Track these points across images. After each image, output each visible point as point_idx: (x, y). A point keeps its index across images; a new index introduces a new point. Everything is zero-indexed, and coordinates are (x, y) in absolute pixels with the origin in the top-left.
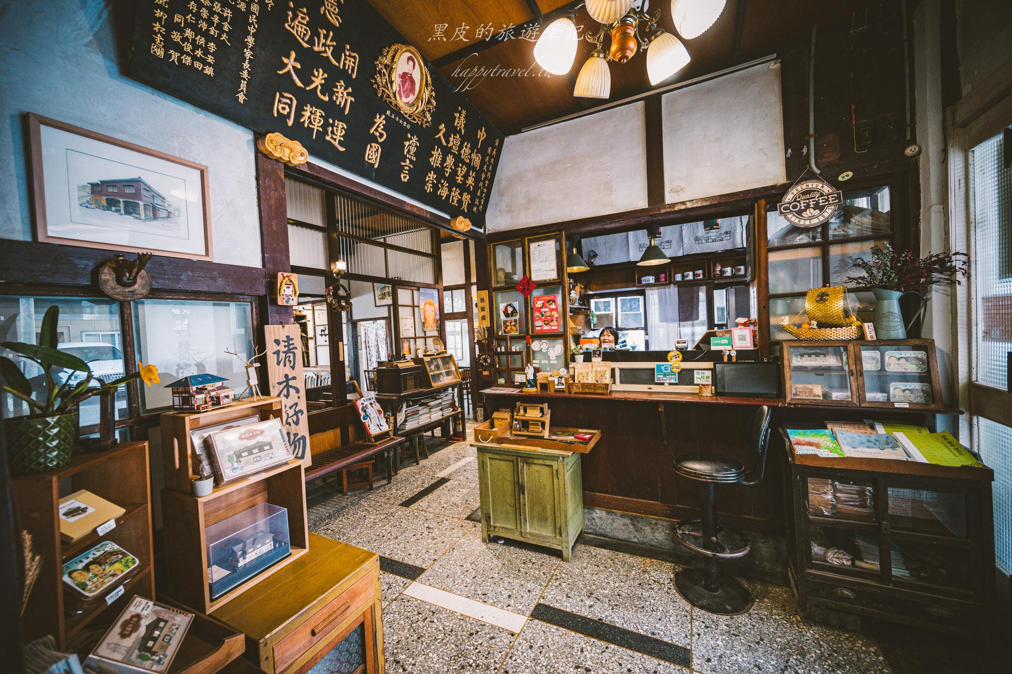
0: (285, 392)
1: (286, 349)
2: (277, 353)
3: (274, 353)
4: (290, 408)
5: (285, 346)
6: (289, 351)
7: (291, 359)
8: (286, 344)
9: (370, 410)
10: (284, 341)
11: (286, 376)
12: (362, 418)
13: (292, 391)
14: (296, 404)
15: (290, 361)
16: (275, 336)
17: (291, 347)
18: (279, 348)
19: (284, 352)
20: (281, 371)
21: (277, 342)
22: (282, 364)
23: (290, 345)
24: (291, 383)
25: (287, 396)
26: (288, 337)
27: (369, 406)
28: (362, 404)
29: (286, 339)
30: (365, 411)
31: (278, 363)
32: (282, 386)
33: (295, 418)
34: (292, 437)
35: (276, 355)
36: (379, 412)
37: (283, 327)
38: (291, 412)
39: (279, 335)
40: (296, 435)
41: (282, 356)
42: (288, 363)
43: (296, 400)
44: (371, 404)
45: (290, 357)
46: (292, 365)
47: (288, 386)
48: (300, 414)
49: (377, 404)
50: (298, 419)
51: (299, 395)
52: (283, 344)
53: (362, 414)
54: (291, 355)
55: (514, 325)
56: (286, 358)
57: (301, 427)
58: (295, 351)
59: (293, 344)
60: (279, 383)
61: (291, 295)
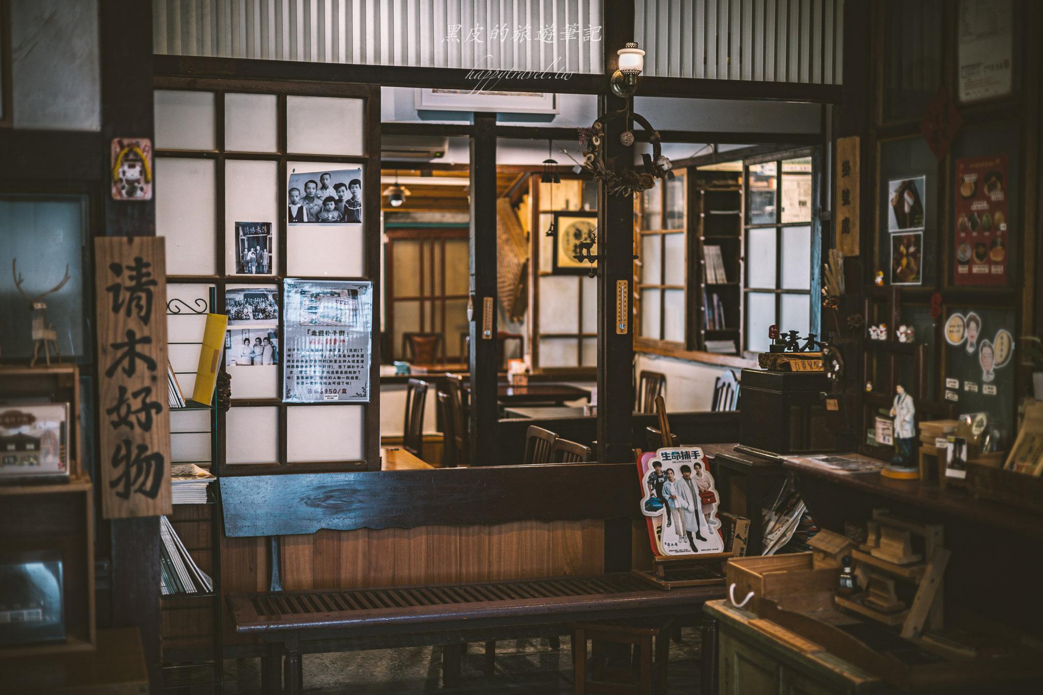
0: (126, 363)
1: (133, 283)
2: (115, 289)
3: (109, 289)
4: (135, 395)
5: (131, 278)
6: (140, 287)
7: (143, 302)
8: (134, 273)
9: (676, 487)
10: (129, 268)
11: (130, 334)
12: (643, 503)
13: (140, 365)
14: (147, 391)
15: (140, 308)
16: (112, 256)
17: (144, 279)
18: (118, 280)
19: (128, 289)
20: (121, 325)
21: (117, 269)
22: (122, 312)
23: (140, 276)
24: (139, 348)
25: (130, 371)
26: (138, 260)
27: (678, 476)
28: (657, 464)
29: (133, 264)
30: (659, 487)
31: (116, 309)
32: (119, 353)
33: (142, 416)
34: (135, 452)
35: (111, 295)
36: (706, 498)
37: (130, 241)
38: (136, 404)
39: (121, 254)
40: (143, 448)
41: (125, 296)
42: (134, 311)
43: (147, 383)
44: (685, 469)
45: (139, 298)
46: (143, 313)
47: (132, 355)
48: (153, 411)
49: (705, 474)
50: (149, 419)
51: (155, 373)
52: (126, 273)
53: (648, 492)
54: (143, 296)
55: (915, 255)
56: (131, 300)
57: (155, 436)
58: (152, 288)
59: (148, 274)
60: (116, 346)
61: (138, 181)
